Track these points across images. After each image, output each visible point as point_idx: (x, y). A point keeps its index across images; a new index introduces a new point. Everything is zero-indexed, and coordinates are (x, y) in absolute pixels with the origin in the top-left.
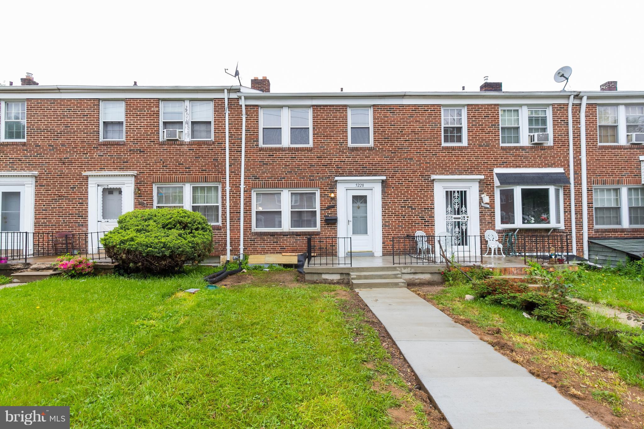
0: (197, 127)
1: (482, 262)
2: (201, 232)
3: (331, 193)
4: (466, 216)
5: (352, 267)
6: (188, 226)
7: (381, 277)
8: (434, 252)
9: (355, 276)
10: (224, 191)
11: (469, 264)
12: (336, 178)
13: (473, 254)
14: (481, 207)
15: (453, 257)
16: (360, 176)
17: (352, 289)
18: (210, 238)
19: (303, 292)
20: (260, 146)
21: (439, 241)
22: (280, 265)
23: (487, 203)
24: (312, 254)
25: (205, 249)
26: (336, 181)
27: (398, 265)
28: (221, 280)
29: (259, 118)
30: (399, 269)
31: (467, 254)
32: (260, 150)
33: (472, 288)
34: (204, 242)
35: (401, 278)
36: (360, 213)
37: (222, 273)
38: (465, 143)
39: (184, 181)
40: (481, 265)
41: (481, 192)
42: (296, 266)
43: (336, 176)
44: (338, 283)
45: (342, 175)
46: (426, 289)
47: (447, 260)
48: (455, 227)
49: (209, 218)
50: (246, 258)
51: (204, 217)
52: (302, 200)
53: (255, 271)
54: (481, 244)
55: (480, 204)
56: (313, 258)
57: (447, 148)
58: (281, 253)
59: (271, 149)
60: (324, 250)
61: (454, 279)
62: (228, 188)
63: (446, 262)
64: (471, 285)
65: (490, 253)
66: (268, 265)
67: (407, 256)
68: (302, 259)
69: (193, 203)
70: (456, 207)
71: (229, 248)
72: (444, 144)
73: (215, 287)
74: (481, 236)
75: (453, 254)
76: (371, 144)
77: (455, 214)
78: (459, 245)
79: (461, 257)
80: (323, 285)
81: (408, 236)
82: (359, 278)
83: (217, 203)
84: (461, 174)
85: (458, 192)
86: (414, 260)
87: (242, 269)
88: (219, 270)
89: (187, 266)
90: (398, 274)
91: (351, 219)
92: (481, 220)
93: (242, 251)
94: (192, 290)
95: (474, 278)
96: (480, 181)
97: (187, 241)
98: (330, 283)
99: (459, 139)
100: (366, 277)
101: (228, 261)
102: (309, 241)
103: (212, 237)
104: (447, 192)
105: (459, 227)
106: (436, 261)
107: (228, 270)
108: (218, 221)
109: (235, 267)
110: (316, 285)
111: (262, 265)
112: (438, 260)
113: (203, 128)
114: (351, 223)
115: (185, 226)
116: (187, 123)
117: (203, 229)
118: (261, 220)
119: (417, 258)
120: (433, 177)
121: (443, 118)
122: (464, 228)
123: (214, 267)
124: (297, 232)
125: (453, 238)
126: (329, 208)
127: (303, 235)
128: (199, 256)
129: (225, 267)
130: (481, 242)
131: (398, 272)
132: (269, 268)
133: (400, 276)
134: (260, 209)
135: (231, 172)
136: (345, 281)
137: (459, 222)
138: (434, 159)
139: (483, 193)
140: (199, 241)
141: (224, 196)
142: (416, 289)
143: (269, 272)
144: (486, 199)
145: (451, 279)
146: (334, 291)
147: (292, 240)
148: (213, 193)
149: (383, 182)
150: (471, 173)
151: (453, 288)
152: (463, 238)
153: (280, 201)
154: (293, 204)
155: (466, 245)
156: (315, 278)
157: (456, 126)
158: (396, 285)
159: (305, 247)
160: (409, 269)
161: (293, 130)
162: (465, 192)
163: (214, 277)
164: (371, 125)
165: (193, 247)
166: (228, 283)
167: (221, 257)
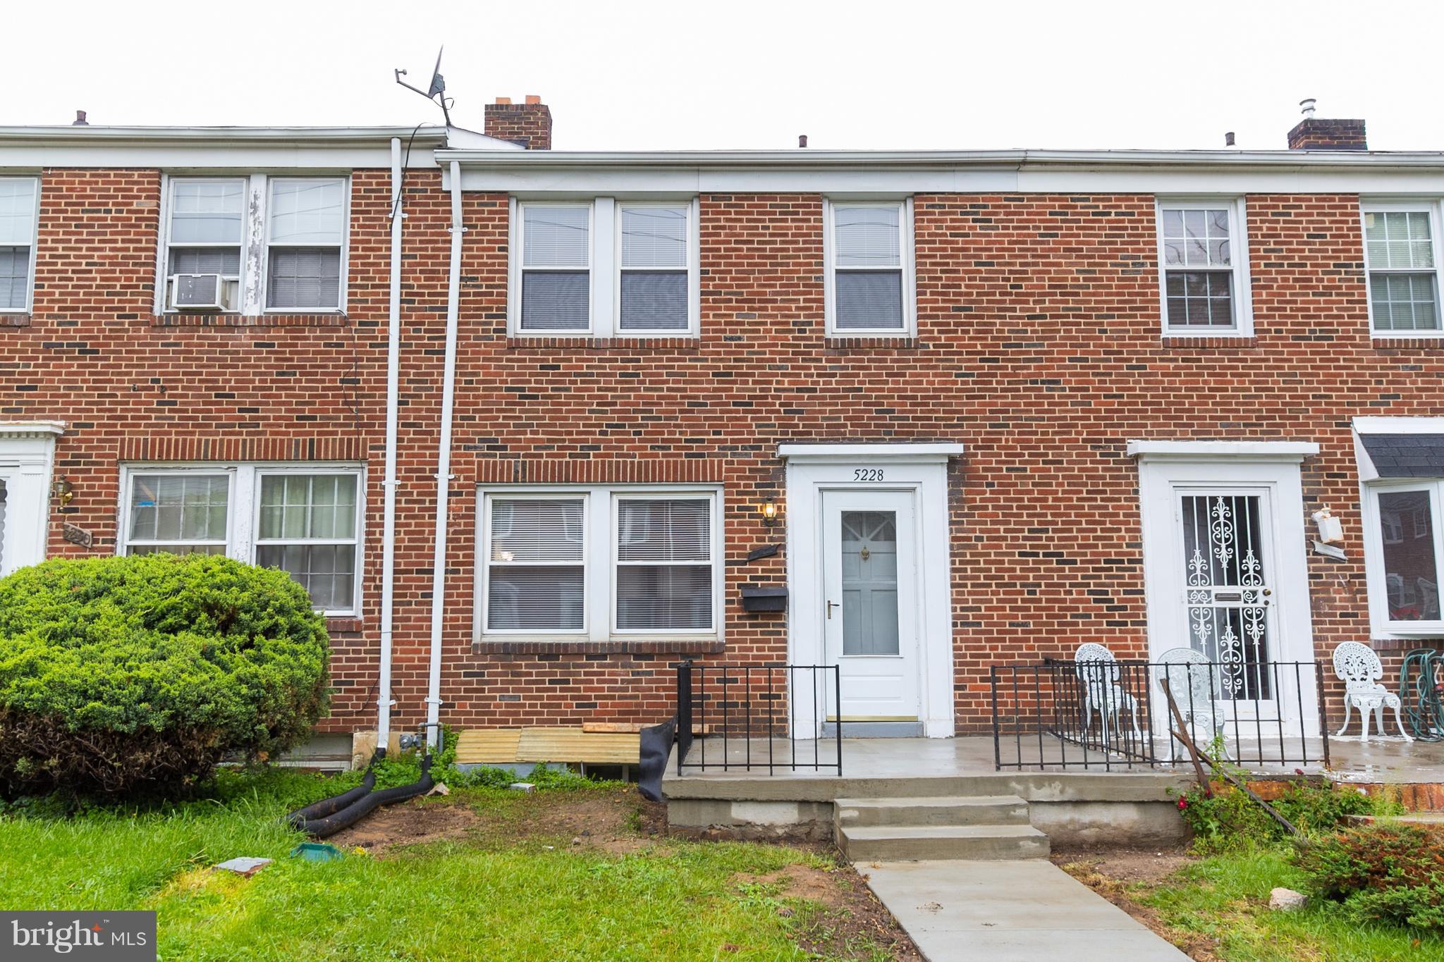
0: (288, 268)
1: (1327, 760)
2: (284, 642)
3: (764, 501)
4: (1260, 589)
5: (844, 776)
6: (238, 622)
7: (951, 817)
8: (1146, 722)
9: (855, 814)
10: (375, 491)
11: (1278, 769)
12: (785, 450)
13: (1292, 731)
14: (1313, 556)
15: (1218, 742)
16: (869, 441)
17: (842, 862)
18: (317, 666)
19: (659, 873)
20: (510, 335)
21: (1166, 683)
22: (574, 766)
23: (1334, 544)
24: (696, 728)
25: (297, 708)
26: (784, 459)
27: (1013, 773)
28: (351, 824)
29: (512, 239)
30: (1019, 787)
31: (1270, 731)
32: (511, 349)
33: (1295, 863)
34: (294, 682)
35: (1026, 821)
36: (871, 577)
37: (356, 799)
38: (1243, 327)
39: (233, 456)
40: (1325, 773)
41: (1309, 498)
42: (634, 773)
43: (784, 442)
44: (791, 838)
45: (803, 437)
46: (1122, 863)
47: (1196, 753)
48: (1222, 631)
49: (317, 590)
50: (447, 740)
51: (296, 586)
52: (657, 525)
53: (482, 789)
54: (1322, 695)
55: (1310, 544)
56: (696, 744)
57: (1181, 344)
58: (579, 721)
59: (551, 346)
60: (738, 712)
61: (1227, 827)
62: (390, 483)
63: (1194, 762)
64: (1291, 852)
65: (1355, 729)
66: (530, 769)
67: (1049, 739)
68: (657, 745)
69: (262, 536)
70: (1224, 555)
71: (385, 701)
72: (1169, 331)
73: (330, 849)
74: (1318, 664)
75: (1217, 729)
76: (909, 328)
77: (1219, 582)
78: (1240, 695)
79: (1249, 743)
80: (733, 846)
81: (1048, 661)
82: (869, 818)
83: (350, 534)
84: (1234, 435)
85: (1227, 500)
86: (1074, 754)
87: (432, 784)
88: (347, 786)
89: (228, 769)
90: (1016, 806)
91: (837, 598)
92: (1315, 606)
93: (433, 716)
94: (242, 864)
95: (1301, 821)
96: (1307, 463)
97: (232, 676)
98: (759, 840)
99: (1224, 315)
100: (895, 818)
101: (381, 753)
102: (684, 676)
103: (324, 660)
104: (1187, 501)
105: (1236, 631)
106: (1158, 757)
107: (379, 788)
108: (349, 602)
109: (407, 776)
110: (710, 847)
111: (506, 769)
112: (1164, 754)
113: (310, 268)
114: (838, 614)
115: (227, 622)
116: (254, 252)
117: (293, 630)
118: (507, 600)
119: (1086, 746)
120: (1136, 446)
121: (1161, 239)
122: (1255, 631)
123: (328, 773)
124: (639, 645)
125: (1217, 671)
126: (757, 555)
127: (661, 655)
128: (274, 732)
129: (370, 776)
130: (1321, 686)
131: (1015, 799)
132: (532, 777)
133: (1021, 812)
134: (507, 559)
135: (404, 424)
136: (818, 832)
137: (1234, 613)
138: (1137, 384)
139: (1320, 507)
140: (278, 678)
141: (374, 509)
142: (1085, 863)
143: (533, 796)
144: (1332, 528)
145: (1213, 825)
146: (774, 868)
147: (622, 674)
148: (336, 502)
149: (953, 462)
150: (1272, 434)
151: (1223, 860)
152: (1251, 669)
153: (578, 530)
154: (626, 542)
155: (1266, 695)
156: (705, 817)
157: (1209, 266)
158: (1009, 848)
159: (667, 699)
160: (1057, 786)
161: (630, 278)
162: (1254, 501)
163: (326, 813)
164: (906, 263)
165: (254, 700)
166: (379, 836)
167: (357, 735)
